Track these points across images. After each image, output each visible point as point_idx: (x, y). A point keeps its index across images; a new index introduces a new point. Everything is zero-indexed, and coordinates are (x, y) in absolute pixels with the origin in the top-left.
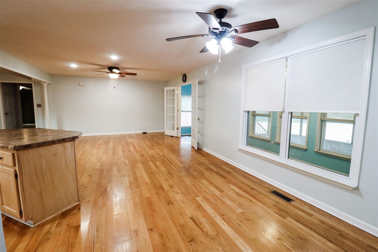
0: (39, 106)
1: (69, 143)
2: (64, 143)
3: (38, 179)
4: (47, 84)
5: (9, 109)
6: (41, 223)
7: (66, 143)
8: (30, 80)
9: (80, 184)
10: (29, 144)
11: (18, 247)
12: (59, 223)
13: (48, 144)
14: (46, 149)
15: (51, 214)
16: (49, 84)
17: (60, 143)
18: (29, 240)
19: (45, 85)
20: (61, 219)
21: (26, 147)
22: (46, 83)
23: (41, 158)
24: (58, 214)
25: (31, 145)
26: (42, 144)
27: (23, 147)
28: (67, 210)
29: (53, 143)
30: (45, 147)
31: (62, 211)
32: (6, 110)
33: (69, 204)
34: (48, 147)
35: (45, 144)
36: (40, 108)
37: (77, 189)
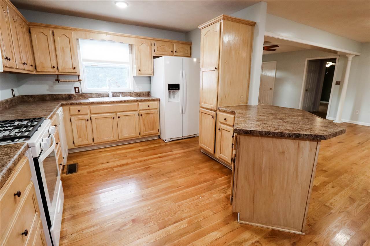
0: (338, 83)
1: (308, 142)
2: (300, 141)
3: (254, 174)
4: (353, 56)
5: (311, 85)
6: (246, 224)
7: (303, 141)
8: (335, 54)
9: (327, 204)
10: (250, 130)
11: (211, 234)
12: (258, 242)
13: (273, 136)
14: (271, 141)
15: (260, 222)
16: (356, 56)
17: (293, 139)
18: (223, 235)
19: (350, 58)
20: (265, 238)
21: (246, 133)
22: (352, 54)
23: (263, 151)
24: (268, 228)
25: (252, 131)
26: (266, 134)
27: (244, 132)
28: (280, 231)
29: (281, 136)
30: (271, 139)
31: (274, 228)
32: (308, 86)
33: (286, 226)
34: (274, 139)
35: (269, 135)
36: (338, 86)
37: (304, 214)
